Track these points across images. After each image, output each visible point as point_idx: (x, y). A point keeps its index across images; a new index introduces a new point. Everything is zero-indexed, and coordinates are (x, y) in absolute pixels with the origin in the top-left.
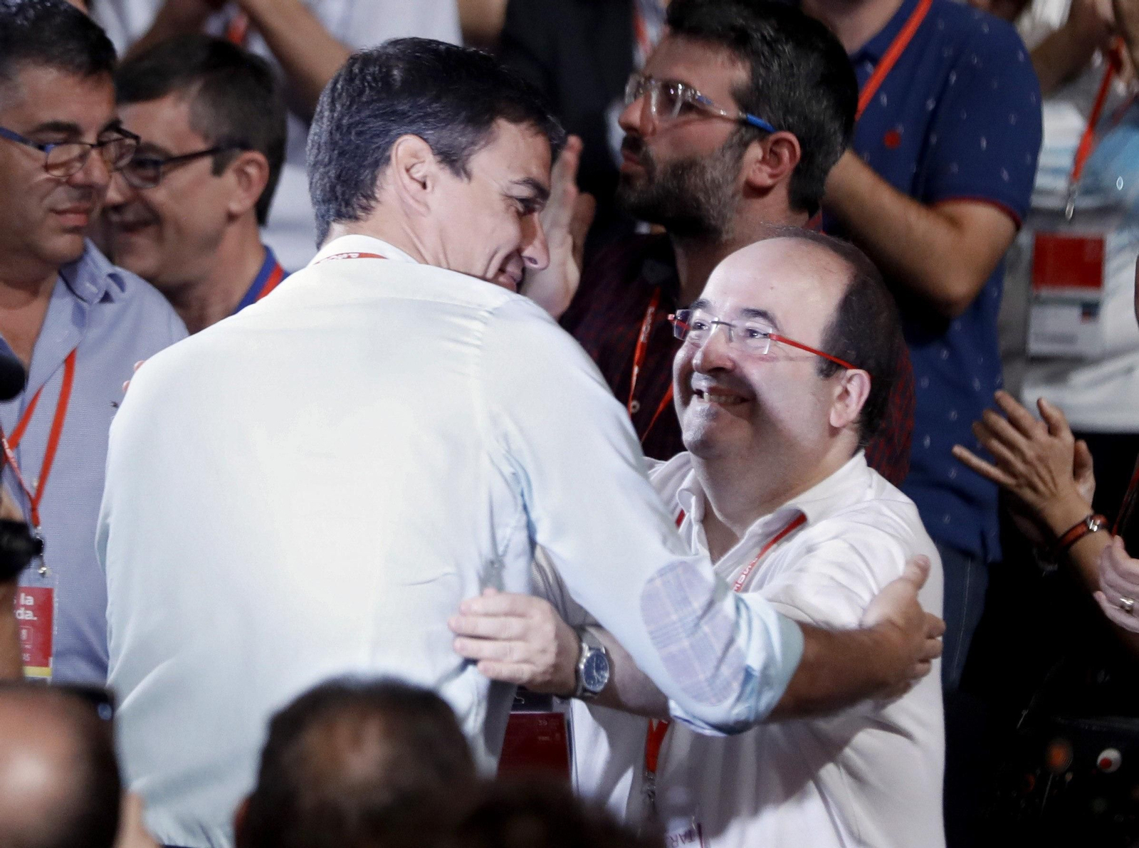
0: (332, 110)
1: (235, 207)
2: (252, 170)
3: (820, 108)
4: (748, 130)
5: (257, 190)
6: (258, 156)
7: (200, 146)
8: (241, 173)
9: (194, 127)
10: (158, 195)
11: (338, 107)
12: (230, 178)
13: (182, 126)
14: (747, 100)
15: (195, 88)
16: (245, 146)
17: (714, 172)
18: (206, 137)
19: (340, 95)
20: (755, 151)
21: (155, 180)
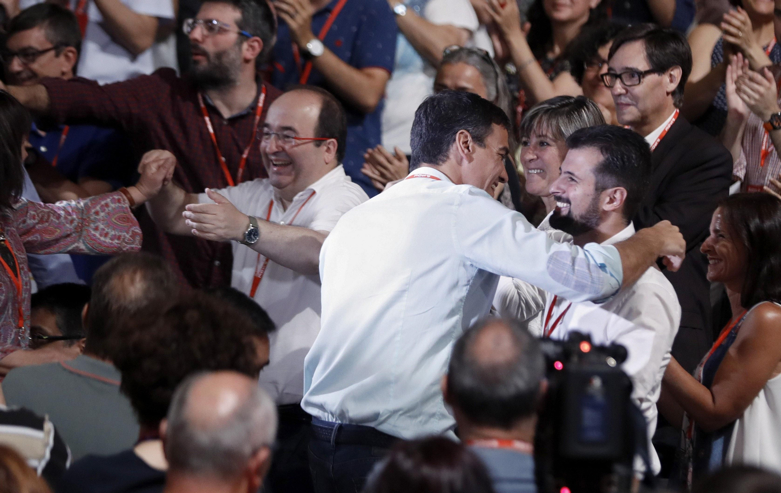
0: (427, 119)
1: (65, 69)
2: (71, 55)
3: (265, 28)
4: (243, 37)
5: (73, 62)
6: (73, 49)
7: (49, 46)
8: (67, 57)
9: (47, 38)
10: (35, 66)
11: (430, 119)
12: (62, 59)
13: (42, 39)
14: (241, 25)
15: (46, 23)
16: (67, 45)
17: (233, 55)
18: (51, 42)
19: (429, 114)
20: (245, 46)
21: (33, 61)
